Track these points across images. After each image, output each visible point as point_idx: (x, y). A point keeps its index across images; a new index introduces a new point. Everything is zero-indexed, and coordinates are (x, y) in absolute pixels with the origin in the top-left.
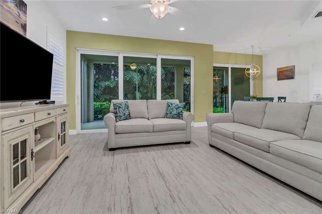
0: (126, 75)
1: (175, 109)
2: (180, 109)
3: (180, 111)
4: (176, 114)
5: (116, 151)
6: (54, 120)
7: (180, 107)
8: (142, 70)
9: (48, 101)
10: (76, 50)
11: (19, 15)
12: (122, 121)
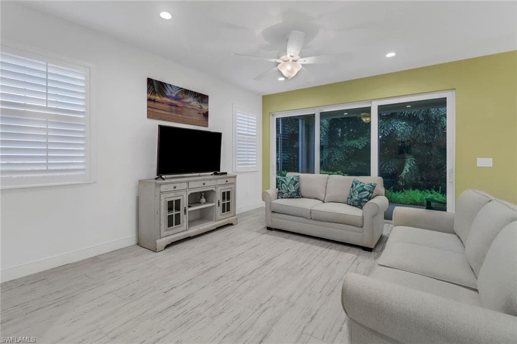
0: (383, 128)
1: (357, 193)
2: (365, 192)
3: (363, 196)
4: (357, 200)
5: (273, 231)
6: (214, 189)
7: (365, 190)
8: (415, 115)
9: (218, 172)
10: (271, 115)
11: (201, 107)
12: (284, 199)
